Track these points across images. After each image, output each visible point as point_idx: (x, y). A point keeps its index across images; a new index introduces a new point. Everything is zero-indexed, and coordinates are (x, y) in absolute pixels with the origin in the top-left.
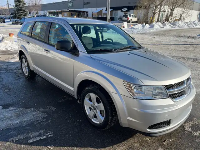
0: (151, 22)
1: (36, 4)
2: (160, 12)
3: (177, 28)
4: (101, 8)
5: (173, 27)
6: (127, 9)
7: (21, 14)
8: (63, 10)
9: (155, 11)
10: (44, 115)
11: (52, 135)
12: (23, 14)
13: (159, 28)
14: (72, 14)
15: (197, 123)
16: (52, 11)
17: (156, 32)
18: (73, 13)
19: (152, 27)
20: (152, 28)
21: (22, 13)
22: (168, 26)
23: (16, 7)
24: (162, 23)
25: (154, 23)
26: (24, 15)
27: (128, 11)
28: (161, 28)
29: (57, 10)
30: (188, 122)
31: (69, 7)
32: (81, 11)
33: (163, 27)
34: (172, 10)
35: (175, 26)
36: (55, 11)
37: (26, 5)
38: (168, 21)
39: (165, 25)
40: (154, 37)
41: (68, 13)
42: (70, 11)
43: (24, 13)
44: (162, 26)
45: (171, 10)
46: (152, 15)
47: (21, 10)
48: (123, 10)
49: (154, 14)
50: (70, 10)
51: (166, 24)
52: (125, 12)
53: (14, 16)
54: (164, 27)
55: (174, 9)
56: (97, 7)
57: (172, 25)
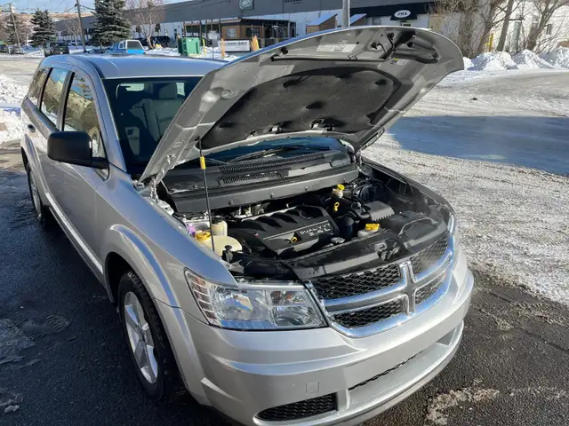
0: (480, 50)
1: (150, 6)
2: (507, 19)
3: (557, 68)
4: (333, 12)
5: (548, 67)
6: (409, 13)
7: (113, 32)
8: (225, 20)
9: (490, 17)
10: (27, 343)
11: (17, 407)
12: (118, 33)
13: (503, 68)
14: (248, 30)
15: (478, 398)
16: (196, 22)
17: (487, 83)
18: (252, 27)
19: (479, 66)
20: (480, 69)
21: (115, 29)
22: (530, 64)
23: (98, 12)
24: (513, 56)
25: (486, 54)
26: (121, 36)
27: (413, 17)
28: (509, 68)
29: (209, 21)
30: (448, 393)
31: (242, 11)
32: (274, 22)
33: (515, 68)
34: (547, 14)
35: (554, 63)
36: (203, 22)
37: (124, 8)
38: (531, 48)
39: (521, 61)
40: (475, 99)
41: (238, 27)
42: (244, 22)
43: (119, 30)
44: (512, 63)
45: (544, 13)
46: (483, 30)
47: (111, 21)
48: (396, 15)
49: (489, 25)
50: (243, 20)
51: (526, 57)
52: (403, 20)
53: (93, 39)
54: (518, 66)
55: (552, 11)
56: (321, 8)
57: (543, 61)
